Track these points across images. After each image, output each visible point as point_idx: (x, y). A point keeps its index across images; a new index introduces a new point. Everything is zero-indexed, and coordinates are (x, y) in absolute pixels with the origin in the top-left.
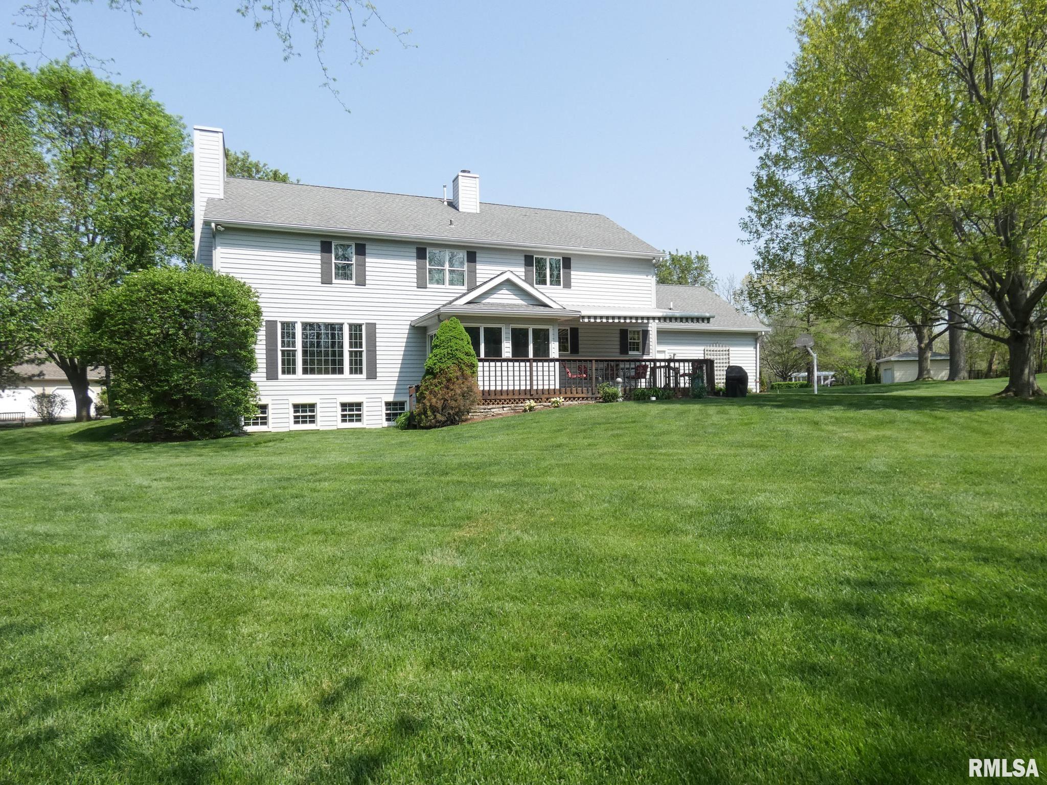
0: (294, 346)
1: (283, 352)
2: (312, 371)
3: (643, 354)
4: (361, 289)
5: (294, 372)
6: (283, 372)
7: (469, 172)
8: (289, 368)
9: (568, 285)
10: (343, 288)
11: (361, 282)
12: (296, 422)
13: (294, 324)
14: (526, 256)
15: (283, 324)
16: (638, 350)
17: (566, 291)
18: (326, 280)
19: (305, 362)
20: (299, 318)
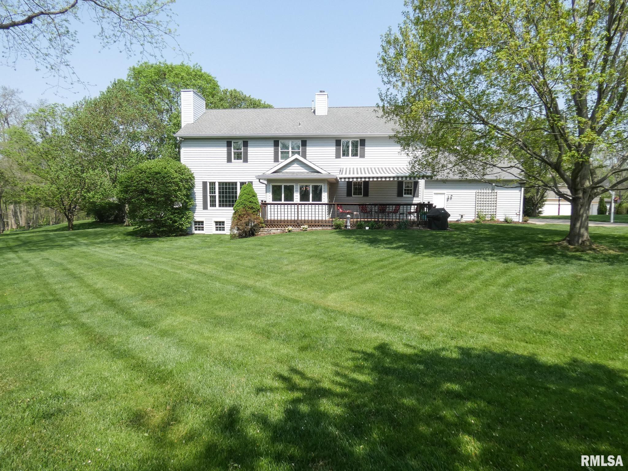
0: (215, 193)
1: (210, 196)
2: (223, 206)
3: (414, 196)
4: (245, 164)
5: (215, 206)
6: (211, 206)
7: (324, 91)
8: (213, 205)
9: (363, 156)
10: (237, 164)
11: (246, 161)
12: (217, 230)
13: (215, 183)
14: (336, 141)
15: (210, 183)
16: (411, 194)
17: (362, 159)
18: (229, 160)
19: (220, 201)
20: (218, 179)
